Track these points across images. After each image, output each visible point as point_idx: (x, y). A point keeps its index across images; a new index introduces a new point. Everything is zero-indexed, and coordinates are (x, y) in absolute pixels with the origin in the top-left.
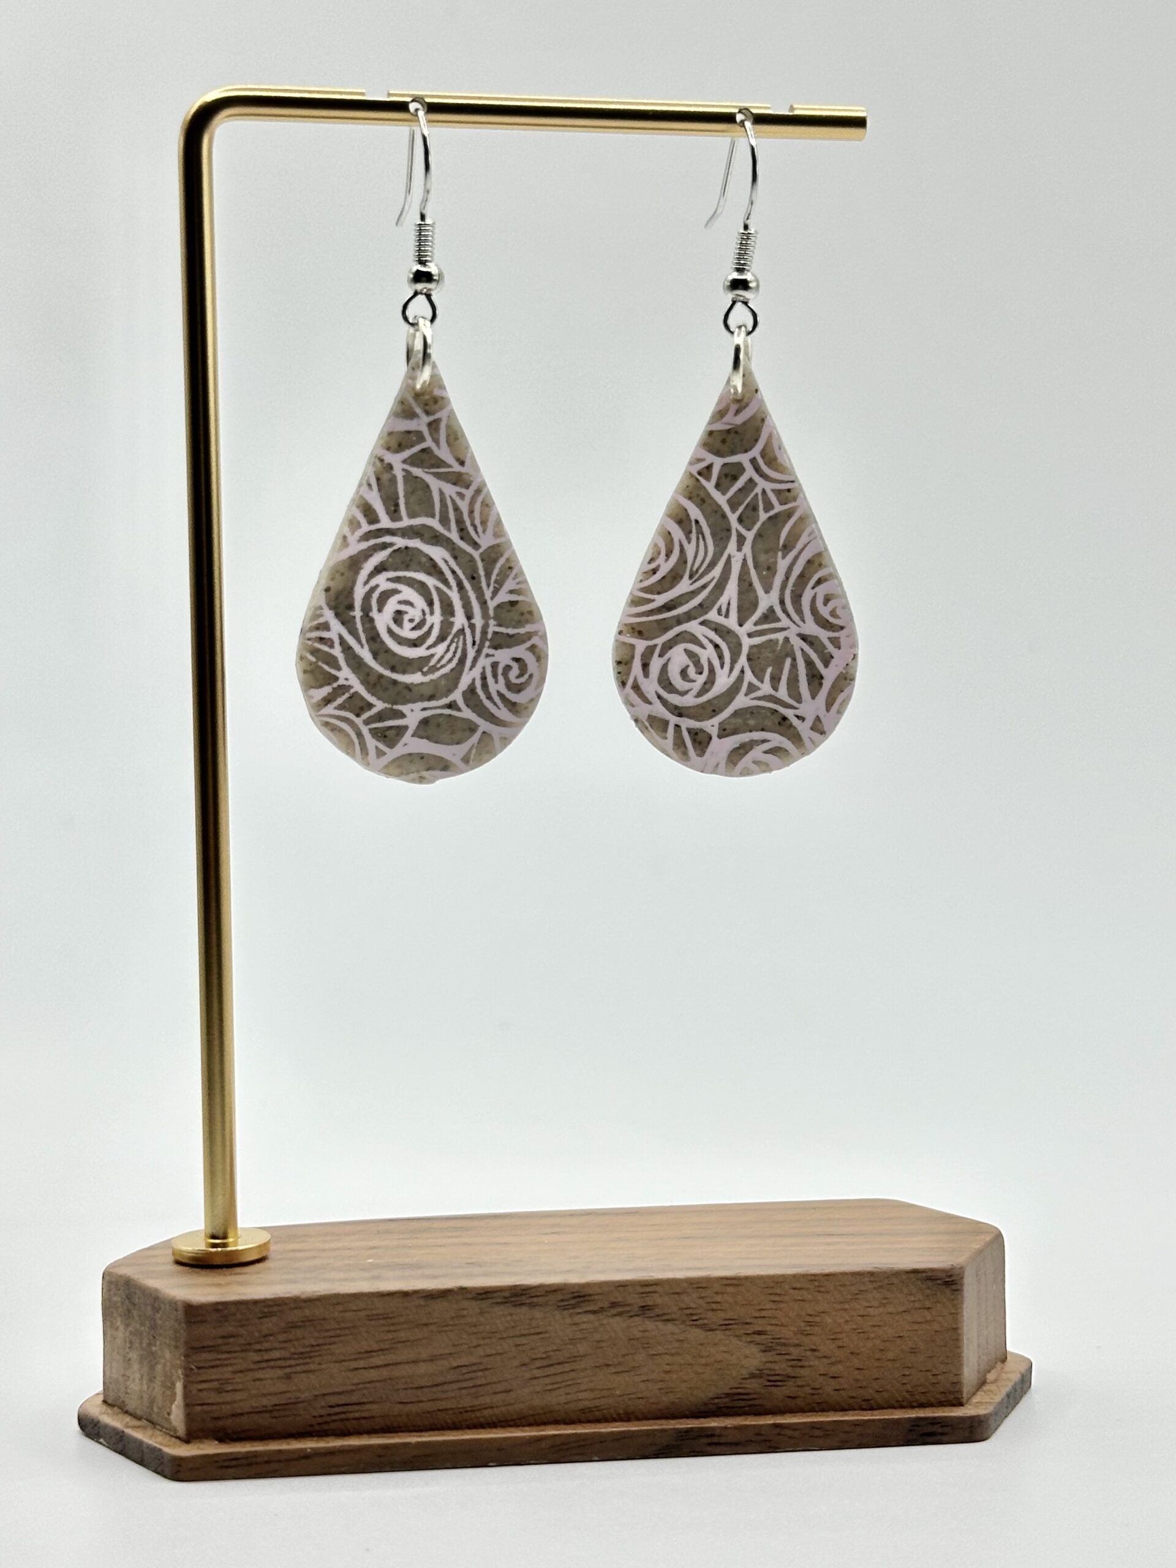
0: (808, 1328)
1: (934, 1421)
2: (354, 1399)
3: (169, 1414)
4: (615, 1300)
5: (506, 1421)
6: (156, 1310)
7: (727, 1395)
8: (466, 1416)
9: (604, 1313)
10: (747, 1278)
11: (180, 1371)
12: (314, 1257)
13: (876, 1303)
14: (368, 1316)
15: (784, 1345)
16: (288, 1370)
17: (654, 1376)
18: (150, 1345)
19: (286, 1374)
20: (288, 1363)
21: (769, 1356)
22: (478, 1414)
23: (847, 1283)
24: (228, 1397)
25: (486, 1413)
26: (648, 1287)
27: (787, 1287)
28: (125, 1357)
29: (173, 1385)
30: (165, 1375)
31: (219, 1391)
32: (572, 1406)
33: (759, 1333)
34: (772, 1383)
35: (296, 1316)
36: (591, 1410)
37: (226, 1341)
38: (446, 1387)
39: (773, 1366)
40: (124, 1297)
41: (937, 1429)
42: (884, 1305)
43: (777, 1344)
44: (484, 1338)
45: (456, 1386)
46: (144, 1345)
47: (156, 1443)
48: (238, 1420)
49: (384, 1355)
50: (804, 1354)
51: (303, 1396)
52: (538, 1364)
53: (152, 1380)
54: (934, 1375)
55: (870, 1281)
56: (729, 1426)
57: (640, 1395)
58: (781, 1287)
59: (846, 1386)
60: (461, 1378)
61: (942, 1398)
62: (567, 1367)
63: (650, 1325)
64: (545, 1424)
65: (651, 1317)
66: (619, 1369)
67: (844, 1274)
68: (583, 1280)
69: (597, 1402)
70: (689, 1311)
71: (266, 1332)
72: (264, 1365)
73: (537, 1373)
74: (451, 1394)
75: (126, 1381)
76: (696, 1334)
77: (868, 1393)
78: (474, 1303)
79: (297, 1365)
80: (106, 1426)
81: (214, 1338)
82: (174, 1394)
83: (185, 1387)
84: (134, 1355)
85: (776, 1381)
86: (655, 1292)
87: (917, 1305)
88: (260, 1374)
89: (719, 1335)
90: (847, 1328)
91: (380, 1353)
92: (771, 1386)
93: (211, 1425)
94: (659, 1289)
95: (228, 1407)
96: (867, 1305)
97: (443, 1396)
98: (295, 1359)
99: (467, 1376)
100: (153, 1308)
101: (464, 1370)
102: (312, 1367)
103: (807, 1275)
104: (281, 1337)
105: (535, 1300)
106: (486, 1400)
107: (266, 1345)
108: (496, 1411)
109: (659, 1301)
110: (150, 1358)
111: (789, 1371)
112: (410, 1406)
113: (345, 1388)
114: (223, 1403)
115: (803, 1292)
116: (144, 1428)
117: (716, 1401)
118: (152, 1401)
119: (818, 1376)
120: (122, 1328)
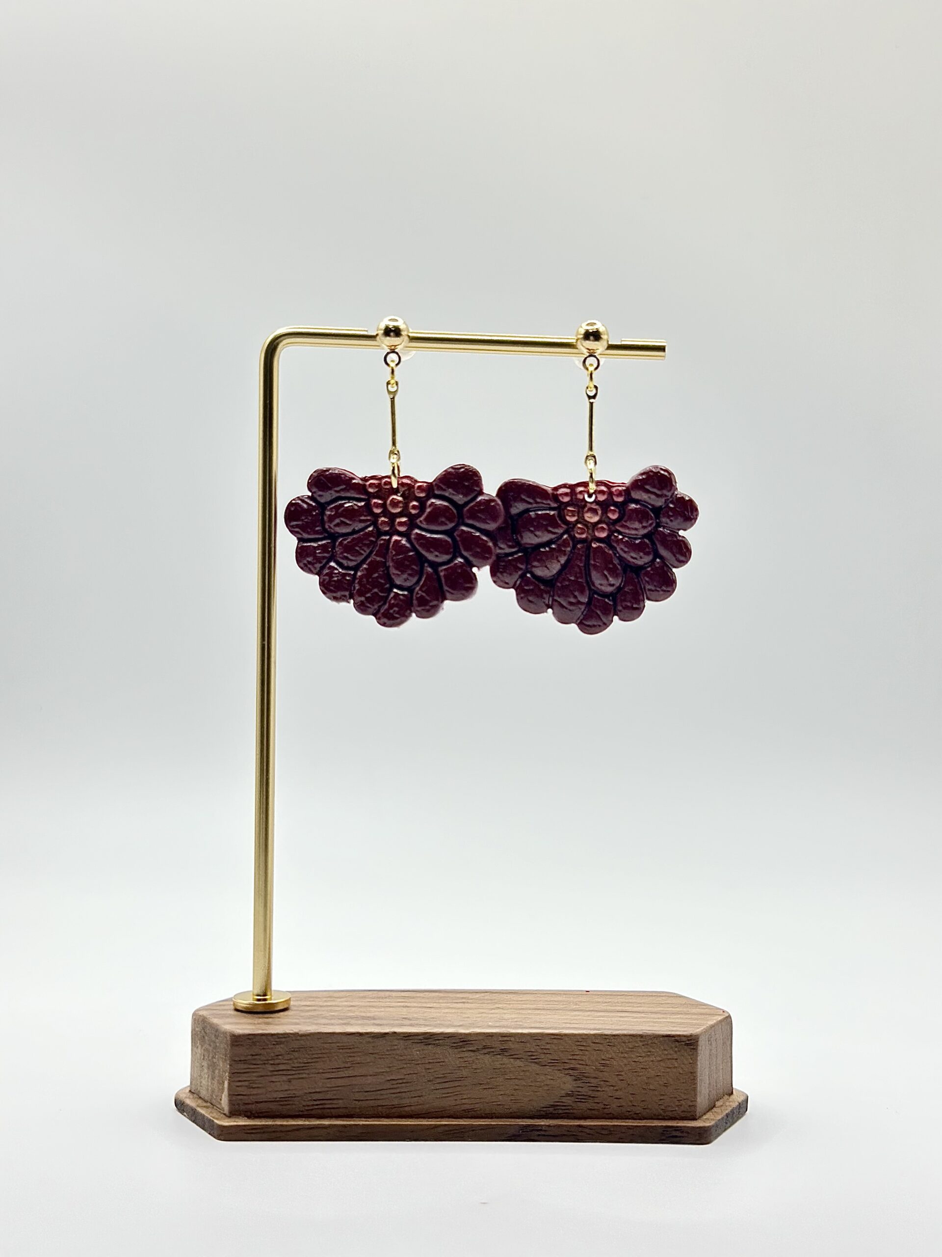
0: (603, 1068)
1: (677, 1129)
2: (328, 1097)
3: (221, 1100)
4: (485, 1044)
5: (419, 1114)
6: (216, 1037)
7: (552, 1105)
8: (393, 1110)
9: (479, 1052)
10: (566, 1035)
11: (227, 1074)
12: (315, 1010)
13: (643, 1055)
14: (338, 1046)
15: (587, 1077)
16: (291, 1077)
17: (507, 1092)
18: (213, 1057)
19: (289, 1079)
20: (290, 1072)
21: (579, 1083)
22: (401, 1109)
23: (627, 1041)
24: (255, 1092)
25: (406, 1109)
26: (505, 1037)
27: (590, 1042)
28: (201, 1064)
29: (224, 1082)
30: (219, 1076)
31: (249, 1087)
32: (458, 1107)
33: (573, 1069)
34: (579, 1100)
35: (296, 1044)
36: (468, 1111)
37: (254, 1057)
38: (382, 1092)
39: (580, 1089)
40: (202, 1028)
41: (678, 1134)
42: (649, 1056)
43: (584, 1077)
44: (406, 1064)
45: (388, 1091)
46: (210, 1058)
47: (211, 1116)
48: (259, 1105)
49: (346, 1070)
50: (599, 1083)
51: (298, 1093)
52: (439, 1081)
53: (213, 1079)
54: (678, 1100)
55: (641, 1041)
56: (552, 1125)
57: (499, 1103)
58: (586, 1041)
59: (624, 1104)
60: (392, 1087)
61: (683, 1115)
62: (457, 1084)
63: (505, 1060)
64: (442, 1117)
65: (506, 1056)
66: (487, 1087)
67: (625, 1035)
68: (467, 1031)
69: (472, 1107)
70: (530, 1054)
71: (278, 1054)
72: (276, 1073)
73: (438, 1086)
74: (385, 1097)
75: (201, 1079)
76: (536, 1068)
77: (638, 1110)
78: (402, 1042)
79: (295, 1074)
80: (188, 1105)
81: (248, 1055)
82: (223, 1089)
83: (229, 1084)
84: (205, 1064)
85: (582, 1098)
86: (511, 1041)
87: (669, 1057)
88: (273, 1079)
89: (548, 1069)
90: (625, 1069)
91: (345, 1069)
92: (578, 1102)
93: (242, 1108)
94: (512, 1039)
95: (254, 1097)
96: (639, 1055)
97: (382, 1097)
98: (294, 1070)
99: (395, 1086)
100: (215, 1035)
101: (394, 1082)
102: (304, 1076)
103: (602, 1035)
104: (286, 1057)
105: (437, 1042)
106: (406, 1101)
107: (277, 1061)
108: (413, 1108)
109: (512, 1046)
110: (212, 1066)
111: (590, 1093)
112: (360, 1102)
113: (323, 1089)
114: (251, 1095)
115: (601, 1046)
116: (207, 1107)
117: (545, 1109)
118: (213, 1092)
119: (607, 1097)
120: (200, 1047)
